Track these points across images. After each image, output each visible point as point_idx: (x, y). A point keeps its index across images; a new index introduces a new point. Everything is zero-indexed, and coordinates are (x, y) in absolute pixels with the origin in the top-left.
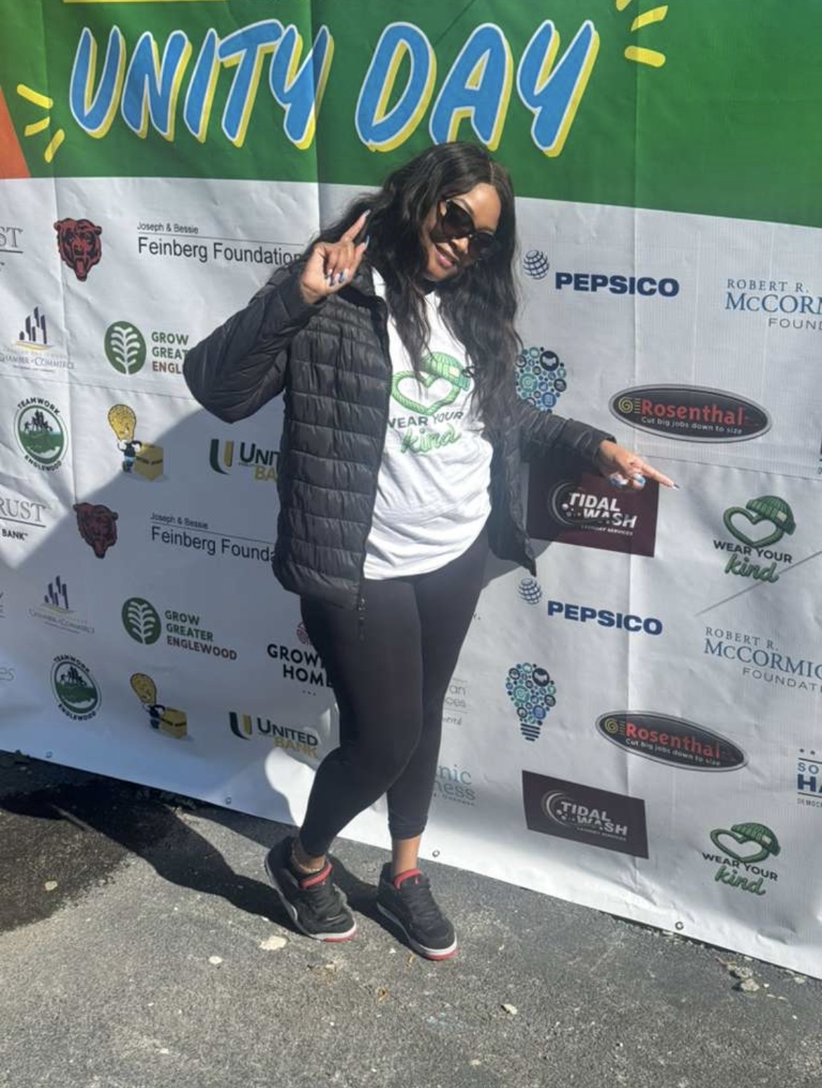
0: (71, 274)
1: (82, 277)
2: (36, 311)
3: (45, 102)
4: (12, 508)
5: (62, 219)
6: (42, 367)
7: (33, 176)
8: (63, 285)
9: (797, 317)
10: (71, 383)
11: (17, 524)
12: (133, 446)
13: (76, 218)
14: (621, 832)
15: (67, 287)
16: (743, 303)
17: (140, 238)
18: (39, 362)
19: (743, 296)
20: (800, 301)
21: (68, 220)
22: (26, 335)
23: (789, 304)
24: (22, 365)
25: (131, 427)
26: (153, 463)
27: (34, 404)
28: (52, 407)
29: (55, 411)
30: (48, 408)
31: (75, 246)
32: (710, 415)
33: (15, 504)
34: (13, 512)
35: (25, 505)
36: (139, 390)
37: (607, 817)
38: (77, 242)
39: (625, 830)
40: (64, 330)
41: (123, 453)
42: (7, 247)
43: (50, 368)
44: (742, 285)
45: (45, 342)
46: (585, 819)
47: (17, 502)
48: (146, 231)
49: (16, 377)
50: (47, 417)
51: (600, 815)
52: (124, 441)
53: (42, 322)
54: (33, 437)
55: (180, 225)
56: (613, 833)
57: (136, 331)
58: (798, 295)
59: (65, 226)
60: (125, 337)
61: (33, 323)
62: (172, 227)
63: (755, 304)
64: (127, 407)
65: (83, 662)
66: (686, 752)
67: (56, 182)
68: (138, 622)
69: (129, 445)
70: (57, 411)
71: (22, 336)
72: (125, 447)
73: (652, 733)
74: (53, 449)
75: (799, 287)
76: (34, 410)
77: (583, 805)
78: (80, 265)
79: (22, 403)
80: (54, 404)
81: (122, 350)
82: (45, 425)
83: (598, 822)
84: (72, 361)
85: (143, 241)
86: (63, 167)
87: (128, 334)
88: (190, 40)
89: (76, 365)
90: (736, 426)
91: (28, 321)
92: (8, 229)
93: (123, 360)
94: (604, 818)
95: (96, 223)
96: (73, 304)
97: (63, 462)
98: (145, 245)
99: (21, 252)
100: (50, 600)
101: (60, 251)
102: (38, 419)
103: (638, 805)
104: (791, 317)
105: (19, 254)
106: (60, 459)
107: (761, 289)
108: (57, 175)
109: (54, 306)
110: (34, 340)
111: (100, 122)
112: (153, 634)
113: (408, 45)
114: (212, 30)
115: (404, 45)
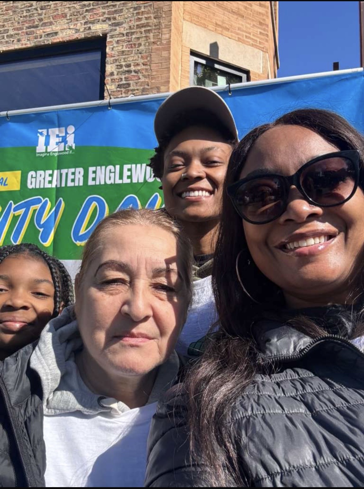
88: (1, 205)
113: (97, 204)
114: (11, 201)
115: (95, 204)
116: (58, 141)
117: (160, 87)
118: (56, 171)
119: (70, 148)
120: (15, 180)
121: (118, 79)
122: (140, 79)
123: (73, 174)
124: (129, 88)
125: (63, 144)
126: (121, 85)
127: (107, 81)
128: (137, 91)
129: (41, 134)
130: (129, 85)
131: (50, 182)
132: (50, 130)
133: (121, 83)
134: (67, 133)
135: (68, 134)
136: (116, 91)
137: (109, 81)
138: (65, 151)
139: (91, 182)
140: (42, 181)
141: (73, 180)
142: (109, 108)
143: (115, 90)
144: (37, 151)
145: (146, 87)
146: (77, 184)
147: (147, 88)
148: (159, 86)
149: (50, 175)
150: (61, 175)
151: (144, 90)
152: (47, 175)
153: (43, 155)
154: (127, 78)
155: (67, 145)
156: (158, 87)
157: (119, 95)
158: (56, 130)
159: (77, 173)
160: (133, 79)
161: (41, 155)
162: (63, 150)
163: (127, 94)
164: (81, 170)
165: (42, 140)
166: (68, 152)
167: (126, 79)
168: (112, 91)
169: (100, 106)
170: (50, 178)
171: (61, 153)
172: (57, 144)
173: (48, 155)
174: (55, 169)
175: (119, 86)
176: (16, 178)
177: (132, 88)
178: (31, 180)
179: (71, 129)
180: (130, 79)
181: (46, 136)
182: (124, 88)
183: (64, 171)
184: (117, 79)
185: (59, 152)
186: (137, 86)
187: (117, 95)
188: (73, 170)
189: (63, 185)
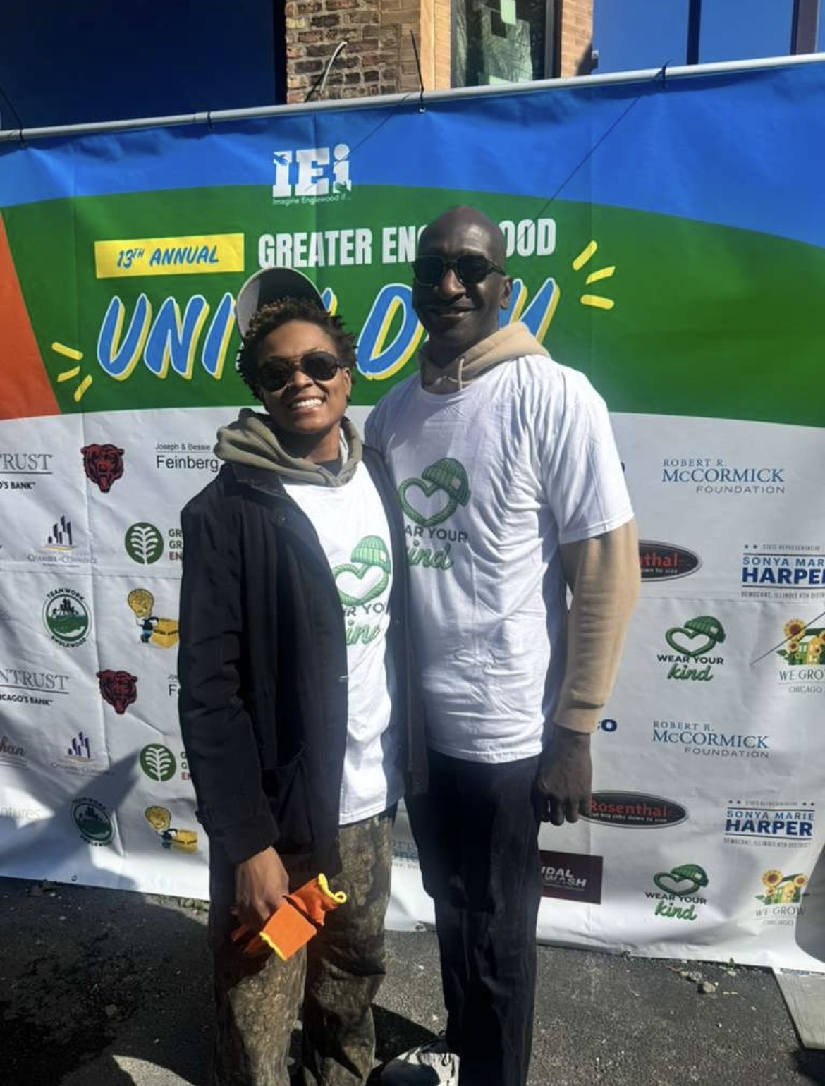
0: (96, 487)
1: (105, 489)
2: (63, 520)
3: (76, 355)
4: (38, 681)
5: (88, 445)
6: (68, 564)
7: (64, 412)
8: (88, 497)
9: (718, 484)
10: (93, 575)
11: (44, 693)
12: (151, 621)
13: (101, 443)
14: (580, 885)
15: (91, 498)
16: (677, 476)
17: (158, 456)
18: (65, 559)
19: (676, 472)
20: (720, 473)
21: (94, 445)
22: (54, 540)
23: (712, 475)
24: (51, 563)
25: (149, 608)
26: (169, 634)
27: (62, 593)
28: (78, 595)
29: (80, 598)
30: (74, 596)
31: (100, 466)
32: (651, 561)
33: (40, 676)
34: (40, 683)
35: (50, 677)
36: (157, 576)
37: (571, 874)
38: (101, 462)
39: (584, 882)
40: (87, 531)
41: (141, 628)
42: (39, 470)
43: (75, 564)
44: (675, 463)
45: (71, 543)
46: (551, 877)
47: (43, 675)
48: (163, 450)
49: (46, 573)
50: (74, 603)
51: (565, 872)
52: (142, 618)
53: (68, 528)
54: (60, 621)
55: (195, 443)
56: (574, 886)
57: (154, 529)
58: (719, 469)
59: (91, 451)
60: (144, 537)
61: (60, 529)
62: (186, 446)
63: (685, 477)
64: (146, 591)
65: (100, 801)
66: (638, 816)
67: (84, 416)
68: (154, 764)
69: (146, 621)
70: (82, 598)
71: (50, 540)
72: (143, 623)
73: (610, 806)
74: (79, 629)
75: (719, 463)
76: (62, 598)
77: (551, 866)
78: (104, 480)
79: (52, 593)
80: (80, 592)
81: (141, 546)
82: (72, 610)
83: (563, 879)
84: (94, 556)
85: (160, 459)
86: (91, 404)
87: (147, 533)
88: (208, 301)
89: (99, 560)
90: (672, 567)
91: (55, 527)
92: (39, 456)
93: (142, 552)
94: (567, 875)
95: (119, 447)
96: (96, 511)
97: (87, 639)
98: (162, 461)
99: (51, 473)
100: (74, 752)
101: (86, 470)
102: (65, 606)
103: (598, 861)
104: (713, 485)
105: (49, 475)
106: (85, 636)
107: (690, 465)
108: (84, 411)
109: (81, 514)
110: (61, 542)
111: (123, 369)
112: (169, 772)
113: (401, 301)
114: (228, 294)
115: (397, 300)
116: (315, 174)
117: (401, 26)
118: (314, 235)
119: (342, 188)
120: (233, 252)
121: (313, 6)
122: (358, 5)
123: (352, 240)
124: (338, 27)
125: (326, 181)
126: (321, 18)
127: (290, 10)
128: (352, 34)
129: (281, 160)
130: (336, 19)
131: (305, 256)
132: (298, 153)
133: (319, 14)
134: (333, 159)
135: (336, 160)
136: (310, 33)
137: (295, 11)
138: (331, 193)
139: (388, 258)
140: (289, 254)
141: (351, 254)
142: (421, 111)
143: (307, 30)
144: (275, 195)
145: (373, 24)
146: (359, 261)
147: (374, 27)
148: (399, 22)
149: (303, 243)
150: (326, 242)
151: (367, 30)
152: (297, 243)
153: (288, 203)
154: (331, 4)
155: (334, 183)
156: (397, 25)
157: (317, 41)
158: (312, 153)
159: (359, 240)
160: (343, 5)
161: (283, 202)
162: (327, 192)
163: (333, 39)
164: (367, 233)
165: (282, 172)
166: (338, 197)
167: (329, 7)
168: (300, 31)
169: (402, 104)
170: (304, 249)
171: (323, 200)
172: (315, 180)
173: (297, 201)
174: (313, 231)
175: (316, 22)
176: (235, 248)
177: (342, 25)
178: (266, 252)
179: (342, 151)
180: (337, 5)
181: (290, 164)
182: (326, 25)
183: (332, 235)
184: (309, 5)
185: (318, 196)
186: (353, 22)
187: (313, 42)
188: (350, 233)
189: (332, 262)
